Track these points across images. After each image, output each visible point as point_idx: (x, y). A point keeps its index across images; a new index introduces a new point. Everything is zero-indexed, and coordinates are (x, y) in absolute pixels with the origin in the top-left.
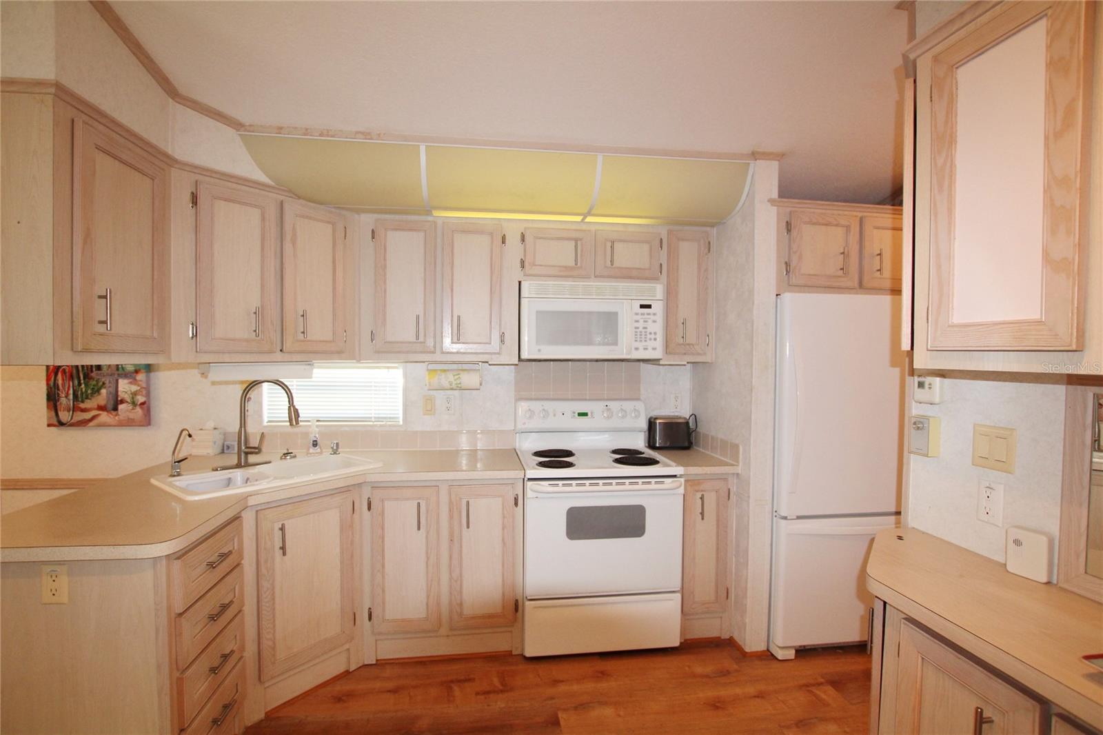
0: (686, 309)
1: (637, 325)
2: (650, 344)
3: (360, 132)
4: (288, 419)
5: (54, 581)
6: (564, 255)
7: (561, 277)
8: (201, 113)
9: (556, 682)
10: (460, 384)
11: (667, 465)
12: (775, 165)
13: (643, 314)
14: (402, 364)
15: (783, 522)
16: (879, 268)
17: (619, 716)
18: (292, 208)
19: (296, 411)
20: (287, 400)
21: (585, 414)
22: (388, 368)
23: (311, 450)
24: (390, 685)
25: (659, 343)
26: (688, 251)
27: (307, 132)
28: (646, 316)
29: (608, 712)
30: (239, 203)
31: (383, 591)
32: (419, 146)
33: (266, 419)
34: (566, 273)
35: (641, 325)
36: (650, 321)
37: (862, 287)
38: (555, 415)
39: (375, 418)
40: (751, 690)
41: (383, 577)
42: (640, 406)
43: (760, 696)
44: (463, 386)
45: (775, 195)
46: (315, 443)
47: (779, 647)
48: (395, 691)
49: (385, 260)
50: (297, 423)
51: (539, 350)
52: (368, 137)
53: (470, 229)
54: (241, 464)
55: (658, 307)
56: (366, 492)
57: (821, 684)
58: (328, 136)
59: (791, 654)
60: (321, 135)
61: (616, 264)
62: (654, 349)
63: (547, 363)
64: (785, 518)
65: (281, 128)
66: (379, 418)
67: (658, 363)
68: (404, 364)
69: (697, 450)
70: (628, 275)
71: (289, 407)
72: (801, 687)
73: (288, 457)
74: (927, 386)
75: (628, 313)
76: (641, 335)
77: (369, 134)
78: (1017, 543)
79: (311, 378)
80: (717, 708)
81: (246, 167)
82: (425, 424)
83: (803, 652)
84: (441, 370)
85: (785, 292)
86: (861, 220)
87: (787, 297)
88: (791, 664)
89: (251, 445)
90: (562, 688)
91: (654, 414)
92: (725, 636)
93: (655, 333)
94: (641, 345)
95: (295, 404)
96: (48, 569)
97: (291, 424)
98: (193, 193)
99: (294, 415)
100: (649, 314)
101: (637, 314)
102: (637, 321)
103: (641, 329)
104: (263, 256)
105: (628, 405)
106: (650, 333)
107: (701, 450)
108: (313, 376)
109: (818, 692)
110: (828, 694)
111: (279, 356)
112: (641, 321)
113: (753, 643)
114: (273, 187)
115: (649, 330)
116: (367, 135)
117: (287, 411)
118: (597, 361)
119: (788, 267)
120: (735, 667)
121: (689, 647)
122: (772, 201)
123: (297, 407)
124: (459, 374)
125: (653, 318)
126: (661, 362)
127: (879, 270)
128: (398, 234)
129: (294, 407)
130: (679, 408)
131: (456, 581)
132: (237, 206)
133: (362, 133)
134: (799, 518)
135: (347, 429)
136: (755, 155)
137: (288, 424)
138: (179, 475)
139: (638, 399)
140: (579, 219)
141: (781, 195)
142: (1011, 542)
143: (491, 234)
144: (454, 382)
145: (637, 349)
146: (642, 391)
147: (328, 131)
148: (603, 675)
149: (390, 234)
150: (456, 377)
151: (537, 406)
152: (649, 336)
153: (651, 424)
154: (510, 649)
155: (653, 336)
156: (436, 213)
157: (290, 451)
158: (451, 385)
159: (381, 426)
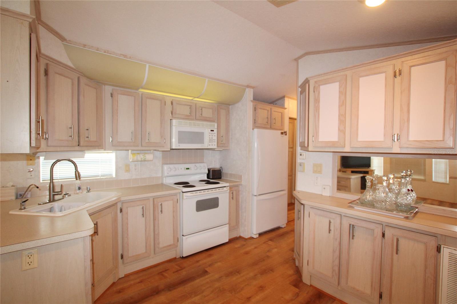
0: (223, 132)
1: (210, 137)
2: (214, 143)
3: (122, 54)
4: (75, 177)
5: (30, 258)
6: (186, 111)
7: (186, 119)
8: (49, 31)
9: (198, 261)
10: (145, 159)
11: (222, 184)
12: (252, 90)
13: (211, 133)
14: (115, 151)
15: (256, 197)
16: (274, 122)
17: (223, 264)
18: (83, 80)
19: (79, 173)
20: (75, 168)
21: (188, 169)
22: (108, 153)
23: (78, 192)
24: (138, 280)
25: (216, 143)
26: (223, 113)
27: (98, 49)
28: (212, 134)
29: (219, 264)
30: (65, 76)
31: (128, 245)
32: (146, 65)
33: (41, 180)
34: (187, 117)
35: (211, 137)
36: (213, 136)
37: (271, 128)
38: (178, 169)
39: (101, 175)
40: (253, 247)
41: (128, 240)
42: (205, 165)
43: (256, 248)
44: (146, 159)
45: (252, 99)
46: (79, 188)
47: (255, 235)
48: (141, 282)
49: (117, 106)
50: (80, 178)
51: (179, 146)
52: (126, 57)
53: (153, 98)
54: (51, 201)
55: (215, 131)
56: (119, 206)
57: (267, 241)
58: (108, 53)
59: (257, 236)
60: (105, 52)
61: (203, 115)
62: (215, 145)
63: (179, 150)
64: (256, 196)
65: (85, 45)
66: (102, 175)
67: (214, 150)
68: (116, 151)
69: (223, 179)
70: (206, 120)
71: (76, 172)
72: (264, 243)
73: (67, 196)
74: (302, 155)
75: (207, 132)
76: (211, 140)
77: (126, 56)
78: (324, 188)
79: (84, 158)
80: (247, 254)
81: (65, 59)
82: (125, 176)
83: (260, 235)
84: (137, 153)
85: (255, 128)
86: (271, 109)
87: (256, 130)
88: (258, 239)
89: (56, 191)
90: (201, 262)
91: (210, 167)
92: (238, 236)
93: (215, 140)
94: (210, 144)
95: (78, 170)
96: (27, 252)
97: (77, 179)
98: (45, 69)
99: (78, 176)
100: (213, 133)
101: (210, 133)
102: (210, 136)
103: (211, 138)
104: (72, 102)
105: (202, 165)
106: (214, 140)
107: (225, 178)
108: (85, 157)
109: (268, 243)
110: (270, 243)
111: (77, 148)
112: (211, 136)
113: (246, 236)
114: (75, 70)
115: (213, 139)
116: (125, 56)
117: (75, 174)
118: (197, 149)
119: (255, 121)
120: (245, 243)
121: (231, 241)
122: (252, 101)
123: (79, 171)
124: (145, 155)
125: (214, 134)
126: (216, 150)
127: (275, 123)
128: (122, 96)
129: (78, 171)
130: (216, 165)
131: (157, 235)
132: (63, 77)
133: (123, 55)
134: (259, 195)
135: (88, 181)
136: (248, 86)
137: (75, 179)
138: (25, 208)
139: (203, 163)
140: (191, 98)
141: (253, 100)
142: (323, 189)
143: (161, 100)
144: (143, 158)
145: (210, 145)
146: (205, 160)
147: (108, 51)
148: (210, 255)
149: (119, 96)
150: (144, 156)
151: (172, 166)
152: (213, 141)
153: (209, 170)
154: (175, 257)
155: (214, 141)
156: (141, 90)
157: (67, 193)
158: (141, 159)
159: (105, 178)
